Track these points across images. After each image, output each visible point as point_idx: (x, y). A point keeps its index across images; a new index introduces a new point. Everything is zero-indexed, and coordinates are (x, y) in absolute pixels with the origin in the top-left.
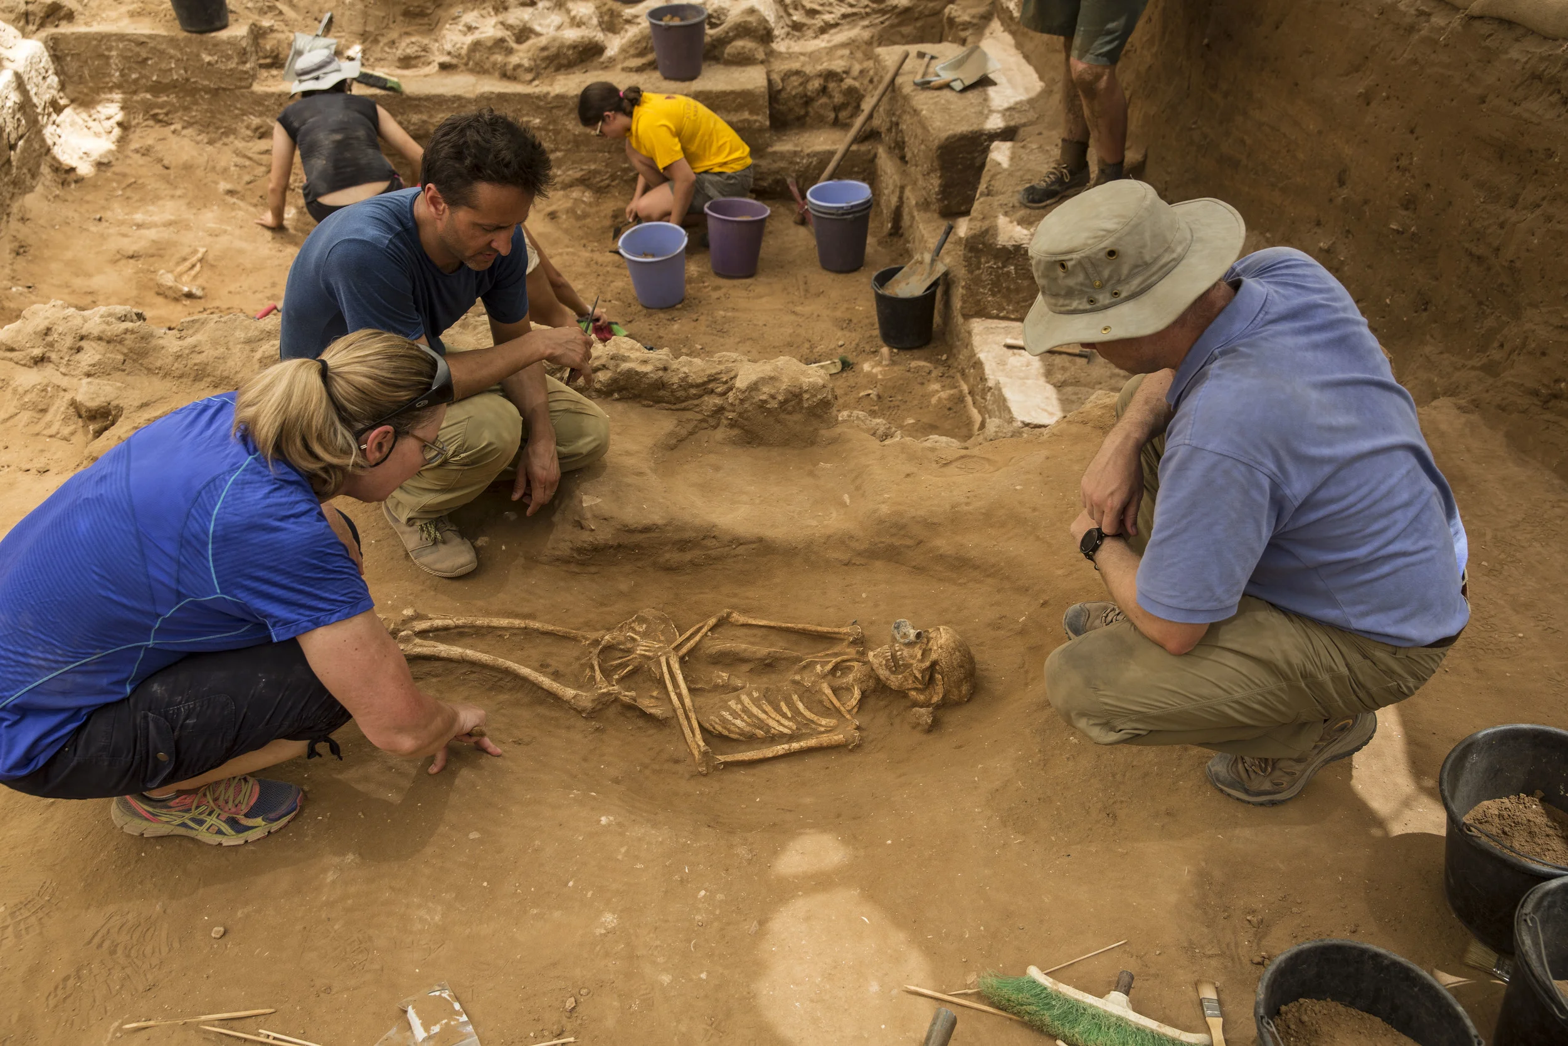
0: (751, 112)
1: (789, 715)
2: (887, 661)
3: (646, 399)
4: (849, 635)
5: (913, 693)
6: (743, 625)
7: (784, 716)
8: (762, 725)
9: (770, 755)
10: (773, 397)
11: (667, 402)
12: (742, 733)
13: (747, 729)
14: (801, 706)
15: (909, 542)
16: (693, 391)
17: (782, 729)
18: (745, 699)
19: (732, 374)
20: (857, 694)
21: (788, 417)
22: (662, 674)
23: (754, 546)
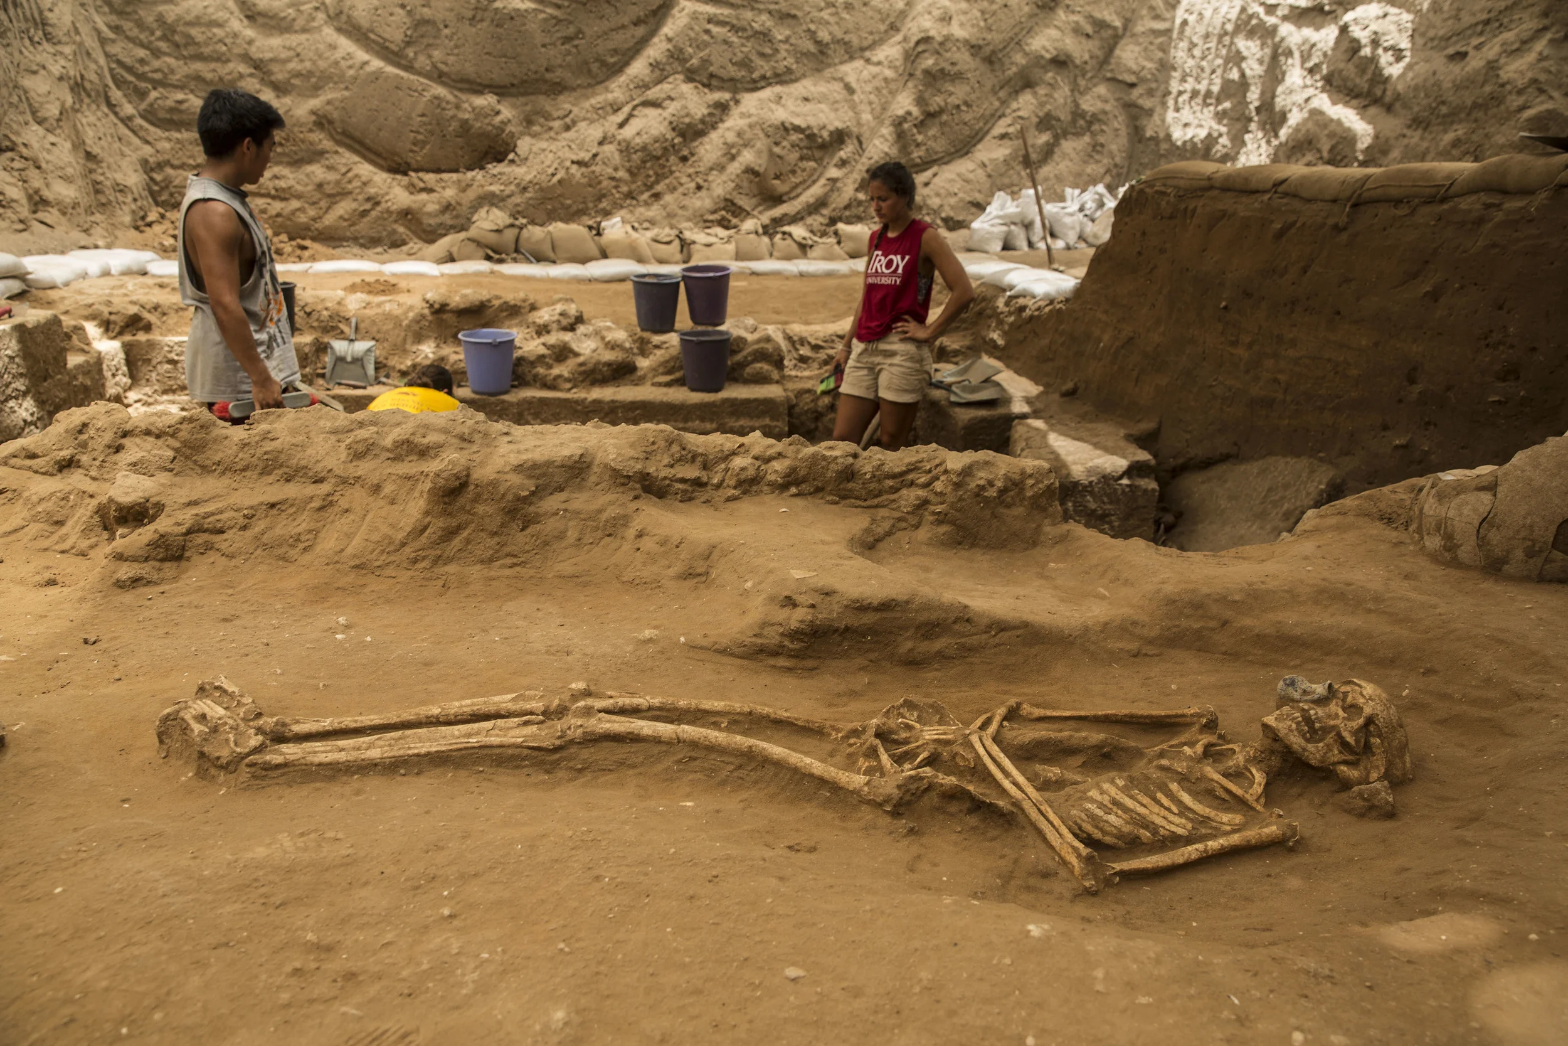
0: (772, 419)
1: (1176, 810)
2: (1298, 723)
3: (830, 493)
4: (1199, 716)
5: (1343, 768)
6: (1041, 719)
7: (1169, 810)
8: (1146, 824)
9: (1181, 861)
10: (991, 484)
11: (857, 498)
12: (1120, 836)
13: (1127, 829)
14: (1187, 798)
15: (1213, 624)
16: (890, 483)
17: (1173, 828)
18: (1109, 787)
19: (937, 461)
20: (1259, 777)
21: (1005, 511)
22: (978, 757)
23: (1019, 632)
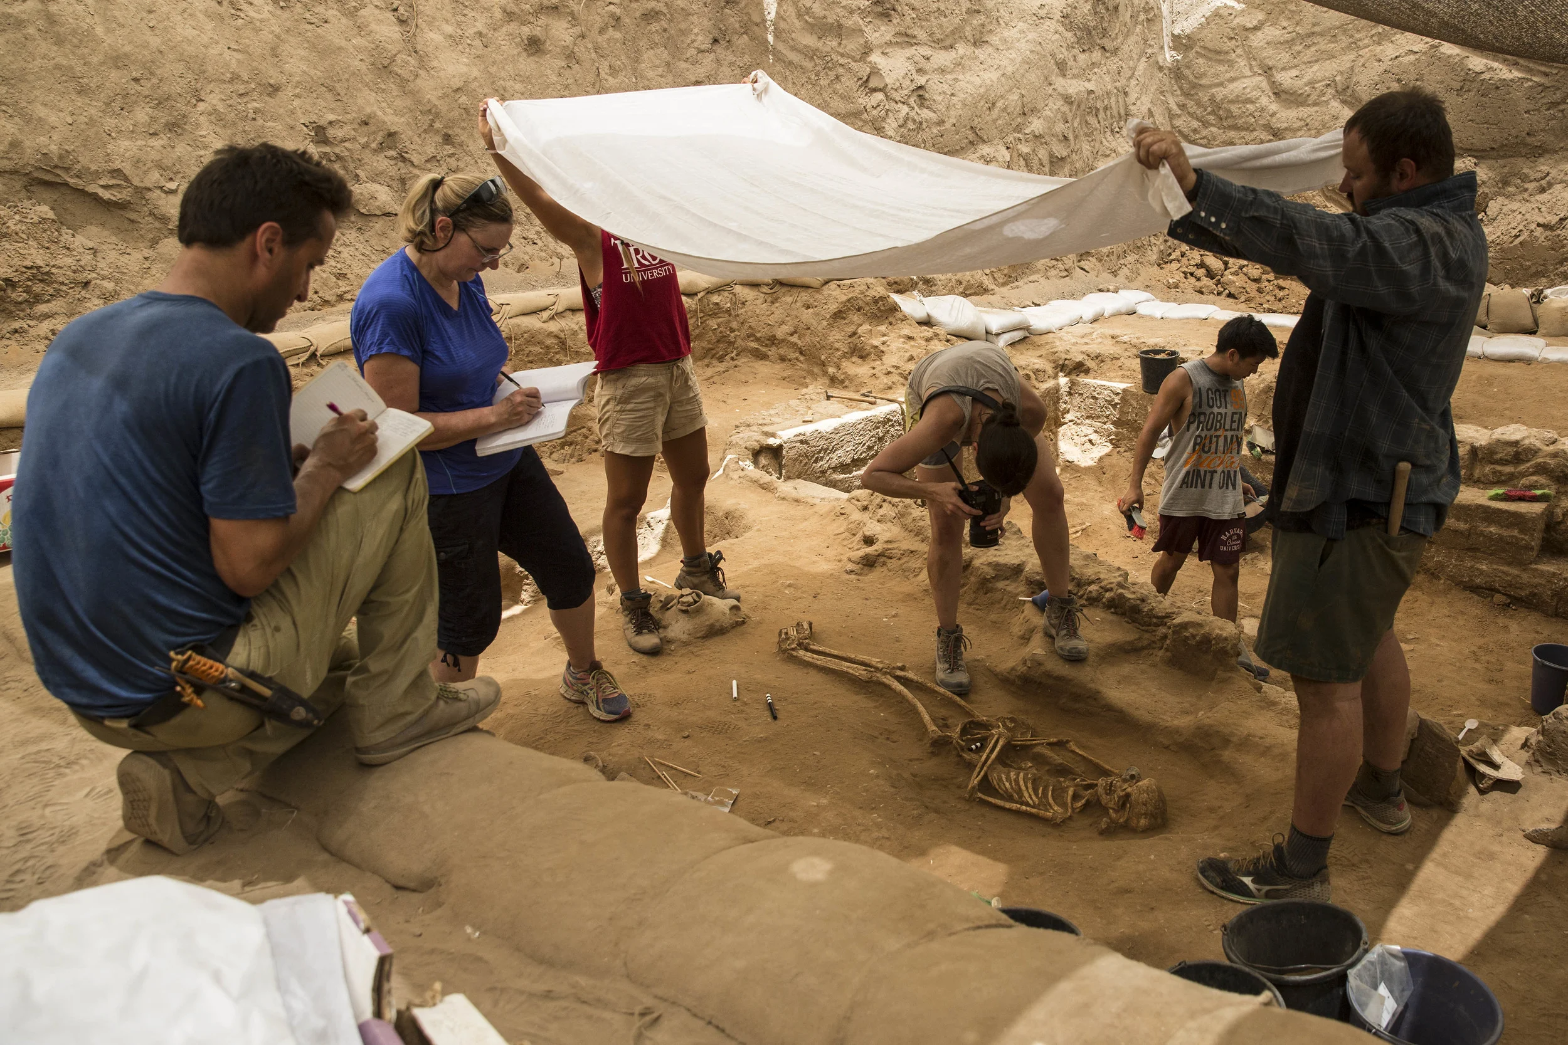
0: (1521, 531)
1: (1040, 795)
3: (1127, 617)
5: (1111, 811)
7: (1037, 795)
8: (1020, 792)
9: (1008, 807)
10: (1194, 636)
11: (1138, 623)
12: (1006, 791)
13: (1010, 790)
14: (1050, 794)
15: (1206, 745)
17: (1029, 800)
18: (1022, 775)
19: (1179, 615)
20: (1083, 801)
21: (1200, 654)
23: (1117, 714)
